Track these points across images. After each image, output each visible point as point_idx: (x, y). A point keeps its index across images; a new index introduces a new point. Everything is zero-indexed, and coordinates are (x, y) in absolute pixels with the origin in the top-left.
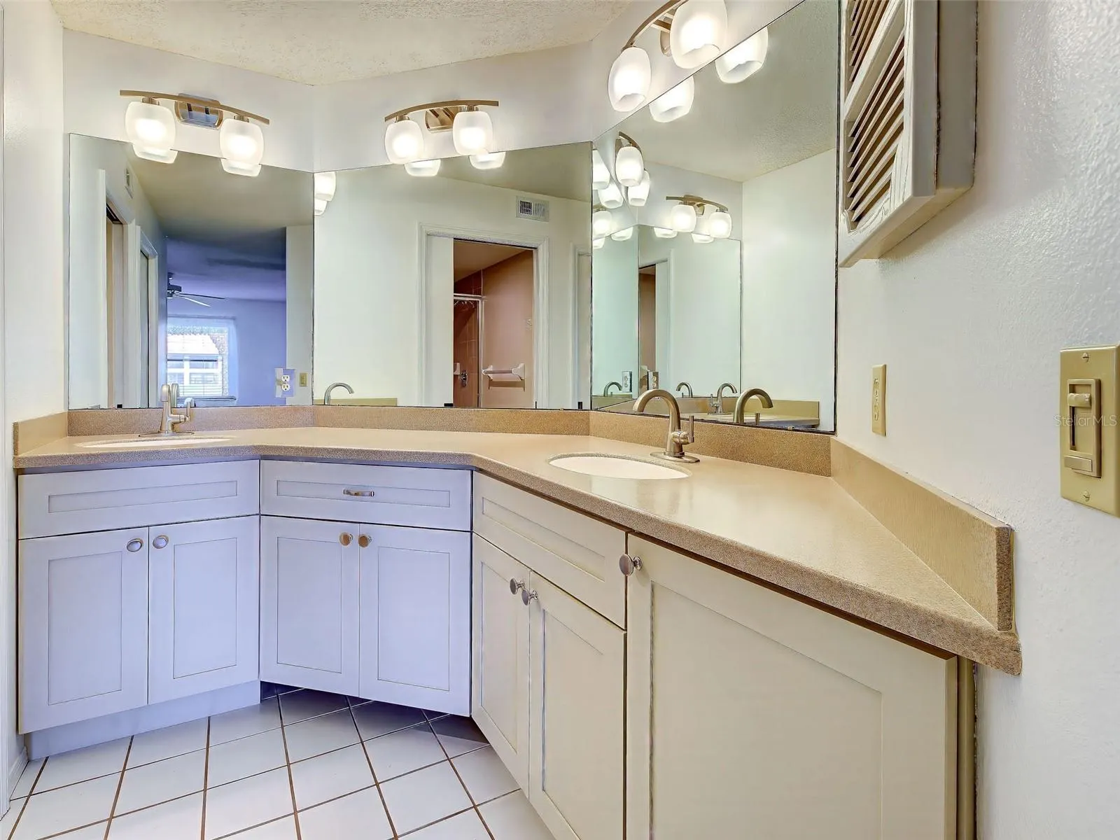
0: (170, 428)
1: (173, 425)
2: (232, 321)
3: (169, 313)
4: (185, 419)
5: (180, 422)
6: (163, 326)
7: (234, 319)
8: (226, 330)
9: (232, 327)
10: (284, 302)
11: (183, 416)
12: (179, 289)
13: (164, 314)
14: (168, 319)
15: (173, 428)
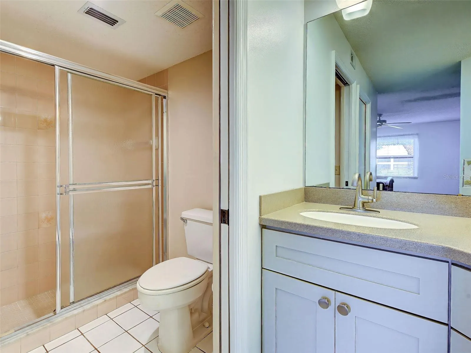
0: (361, 206)
1: (363, 203)
2: (416, 136)
3: (378, 135)
4: (372, 200)
5: (369, 202)
6: (374, 142)
7: (417, 134)
8: (412, 141)
9: (416, 140)
10: (459, 120)
11: (370, 198)
12: (385, 121)
13: (374, 136)
14: (378, 139)
15: (363, 206)
